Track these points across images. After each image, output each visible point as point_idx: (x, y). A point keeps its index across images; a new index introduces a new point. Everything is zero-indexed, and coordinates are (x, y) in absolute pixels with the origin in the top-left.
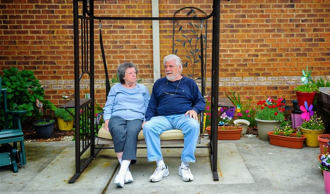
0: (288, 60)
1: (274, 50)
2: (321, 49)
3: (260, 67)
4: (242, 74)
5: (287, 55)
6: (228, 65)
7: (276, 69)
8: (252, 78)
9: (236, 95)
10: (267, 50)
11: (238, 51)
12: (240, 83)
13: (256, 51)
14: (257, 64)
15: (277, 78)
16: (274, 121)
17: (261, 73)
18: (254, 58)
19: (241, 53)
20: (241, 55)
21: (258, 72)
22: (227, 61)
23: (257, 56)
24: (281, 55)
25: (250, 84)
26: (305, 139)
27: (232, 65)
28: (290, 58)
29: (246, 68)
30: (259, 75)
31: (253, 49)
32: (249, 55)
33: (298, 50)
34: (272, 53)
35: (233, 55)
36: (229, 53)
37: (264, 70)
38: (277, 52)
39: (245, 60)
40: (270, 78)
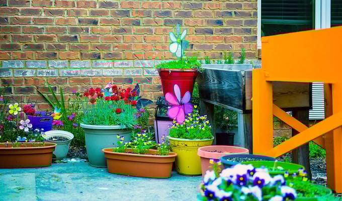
0: (150, 31)
1: (126, 13)
2: (206, 14)
3: (100, 42)
4: (69, 55)
5: (148, 22)
6: (42, 38)
7: (129, 48)
8: (88, 63)
9: (57, 93)
10: (114, 14)
11: (60, 13)
12: (65, 71)
13: (93, 13)
14: (95, 38)
15: (131, 62)
16: (117, 127)
17: (102, 53)
18: (90, 27)
19: (66, 17)
20: (66, 21)
21: (97, 51)
22: (40, 30)
23: (95, 23)
24: (138, 23)
25: (84, 73)
26: (176, 158)
27: (50, 39)
28: (153, 28)
29: (76, 44)
30: (99, 58)
31: (88, 10)
32: (80, 21)
33: (167, 13)
34: (122, 19)
35: (51, 21)
36: (43, 16)
37: (108, 48)
38: (132, 17)
39: (74, 30)
40: (120, 62)
